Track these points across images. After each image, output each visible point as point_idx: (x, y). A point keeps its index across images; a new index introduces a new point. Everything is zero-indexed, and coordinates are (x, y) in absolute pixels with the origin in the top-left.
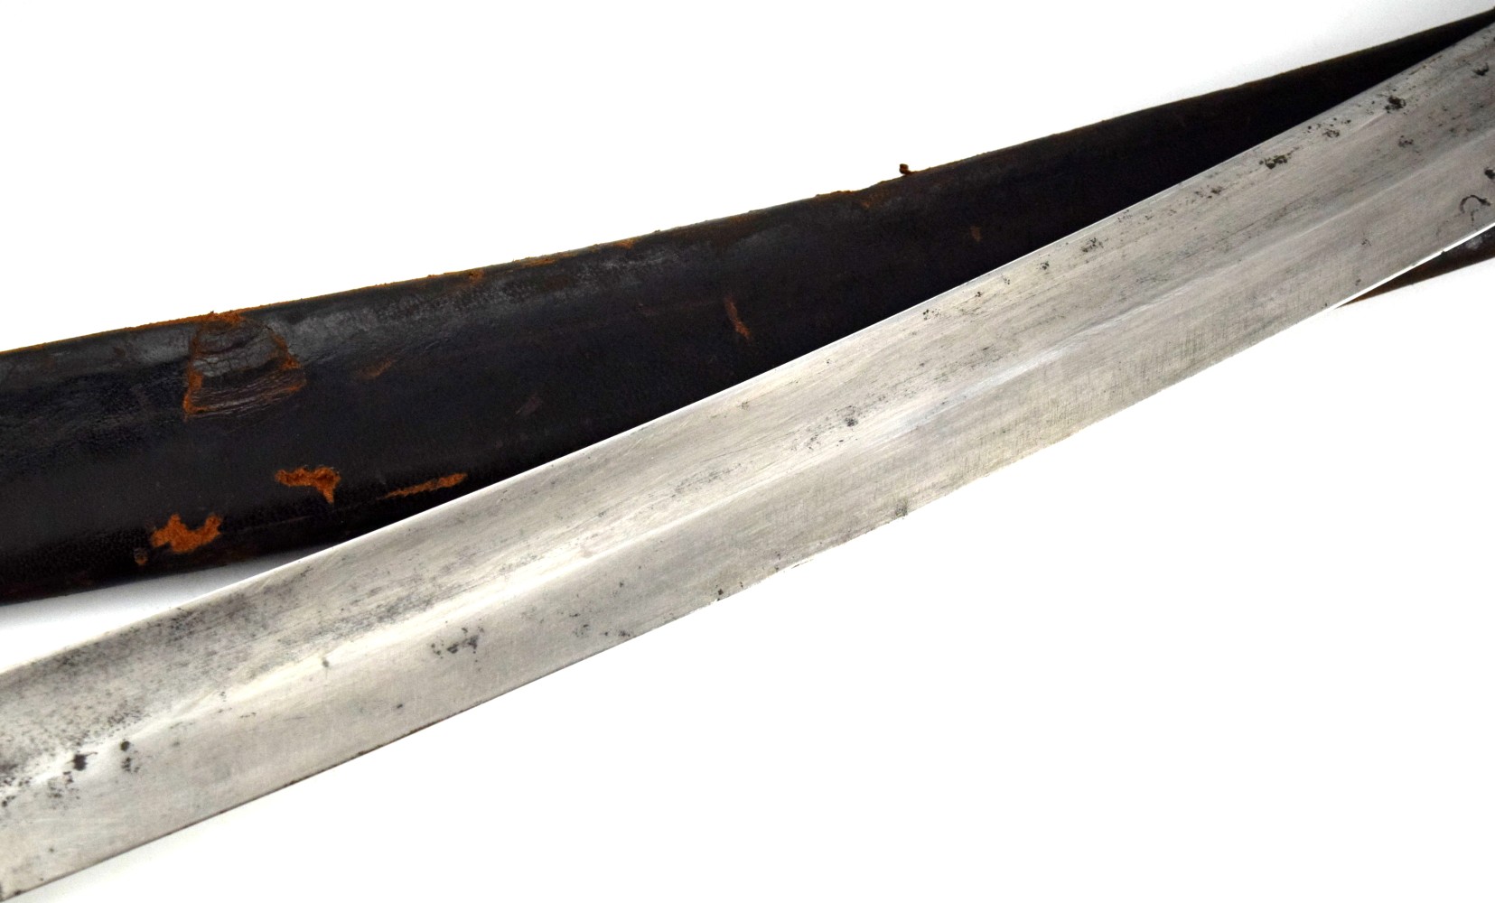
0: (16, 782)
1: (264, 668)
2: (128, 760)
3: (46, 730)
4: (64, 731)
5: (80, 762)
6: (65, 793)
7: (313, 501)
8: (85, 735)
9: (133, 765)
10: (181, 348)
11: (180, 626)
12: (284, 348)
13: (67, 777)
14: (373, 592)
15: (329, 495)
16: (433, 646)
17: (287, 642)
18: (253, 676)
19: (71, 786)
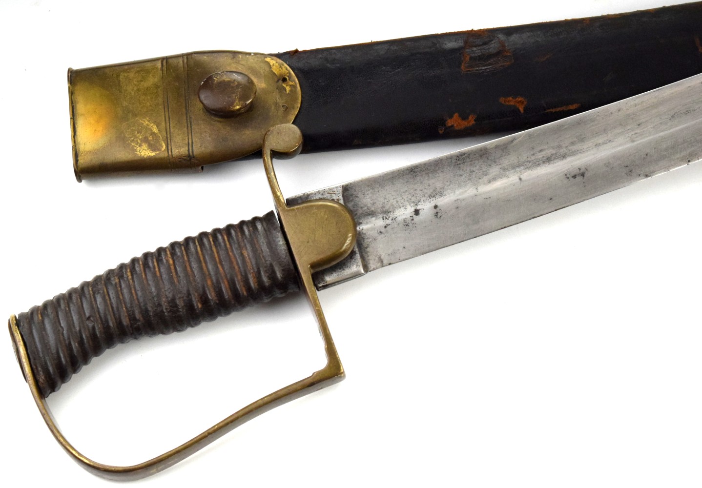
0: (390, 219)
1: (494, 179)
2: (437, 213)
3: (403, 198)
4: (410, 199)
5: (417, 212)
6: (411, 225)
7: (515, 111)
8: (419, 201)
9: (439, 215)
10: (460, 43)
11: (460, 160)
12: (504, 46)
13: (412, 218)
14: (541, 151)
15: (522, 110)
16: (566, 175)
17: (504, 169)
18: (490, 182)
19: (413, 222)
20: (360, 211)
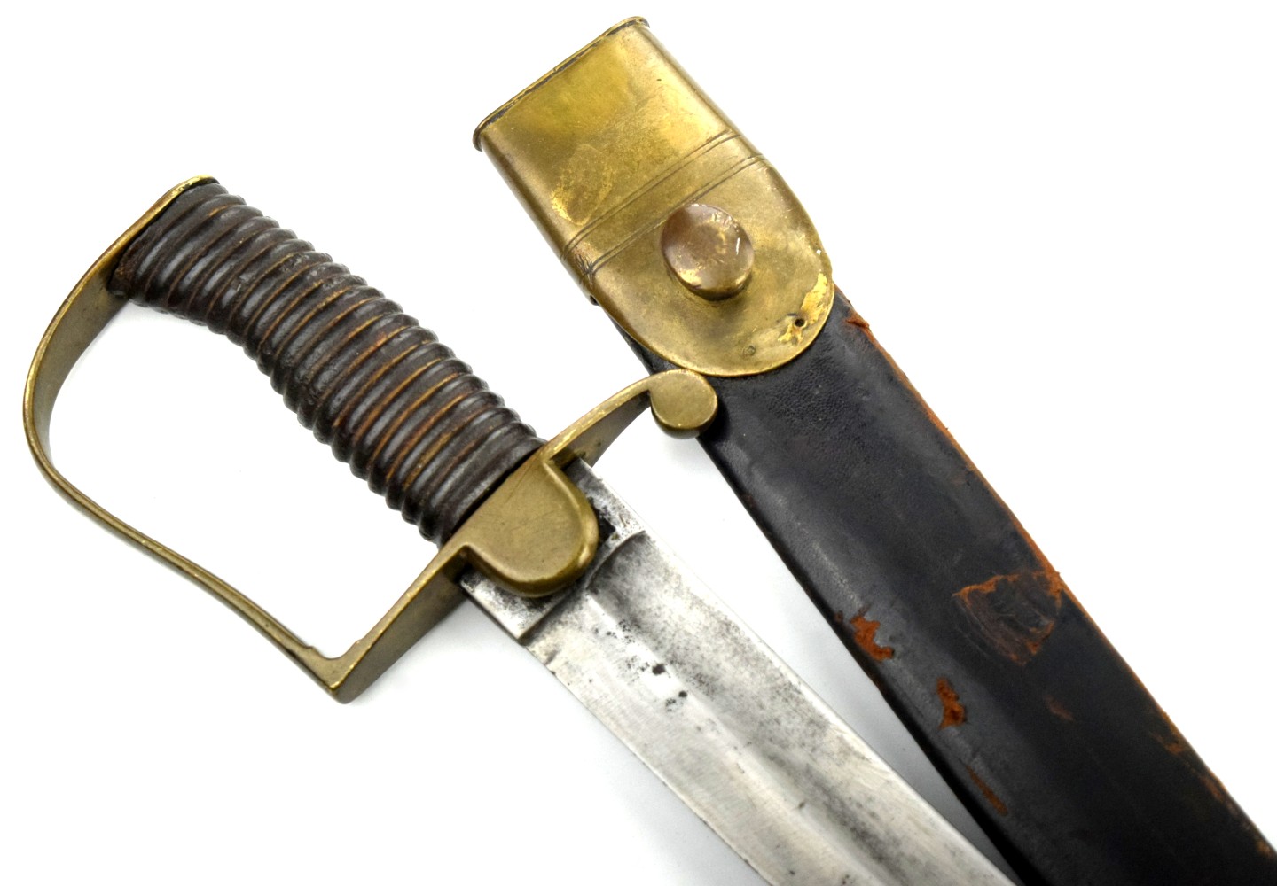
0: (626, 633)
2: (674, 702)
3: (674, 635)
4: (678, 648)
5: (659, 669)
6: (633, 670)
8: (681, 664)
9: (673, 707)
13: (645, 666)
19: (640, 672)
20: (617, 581)
